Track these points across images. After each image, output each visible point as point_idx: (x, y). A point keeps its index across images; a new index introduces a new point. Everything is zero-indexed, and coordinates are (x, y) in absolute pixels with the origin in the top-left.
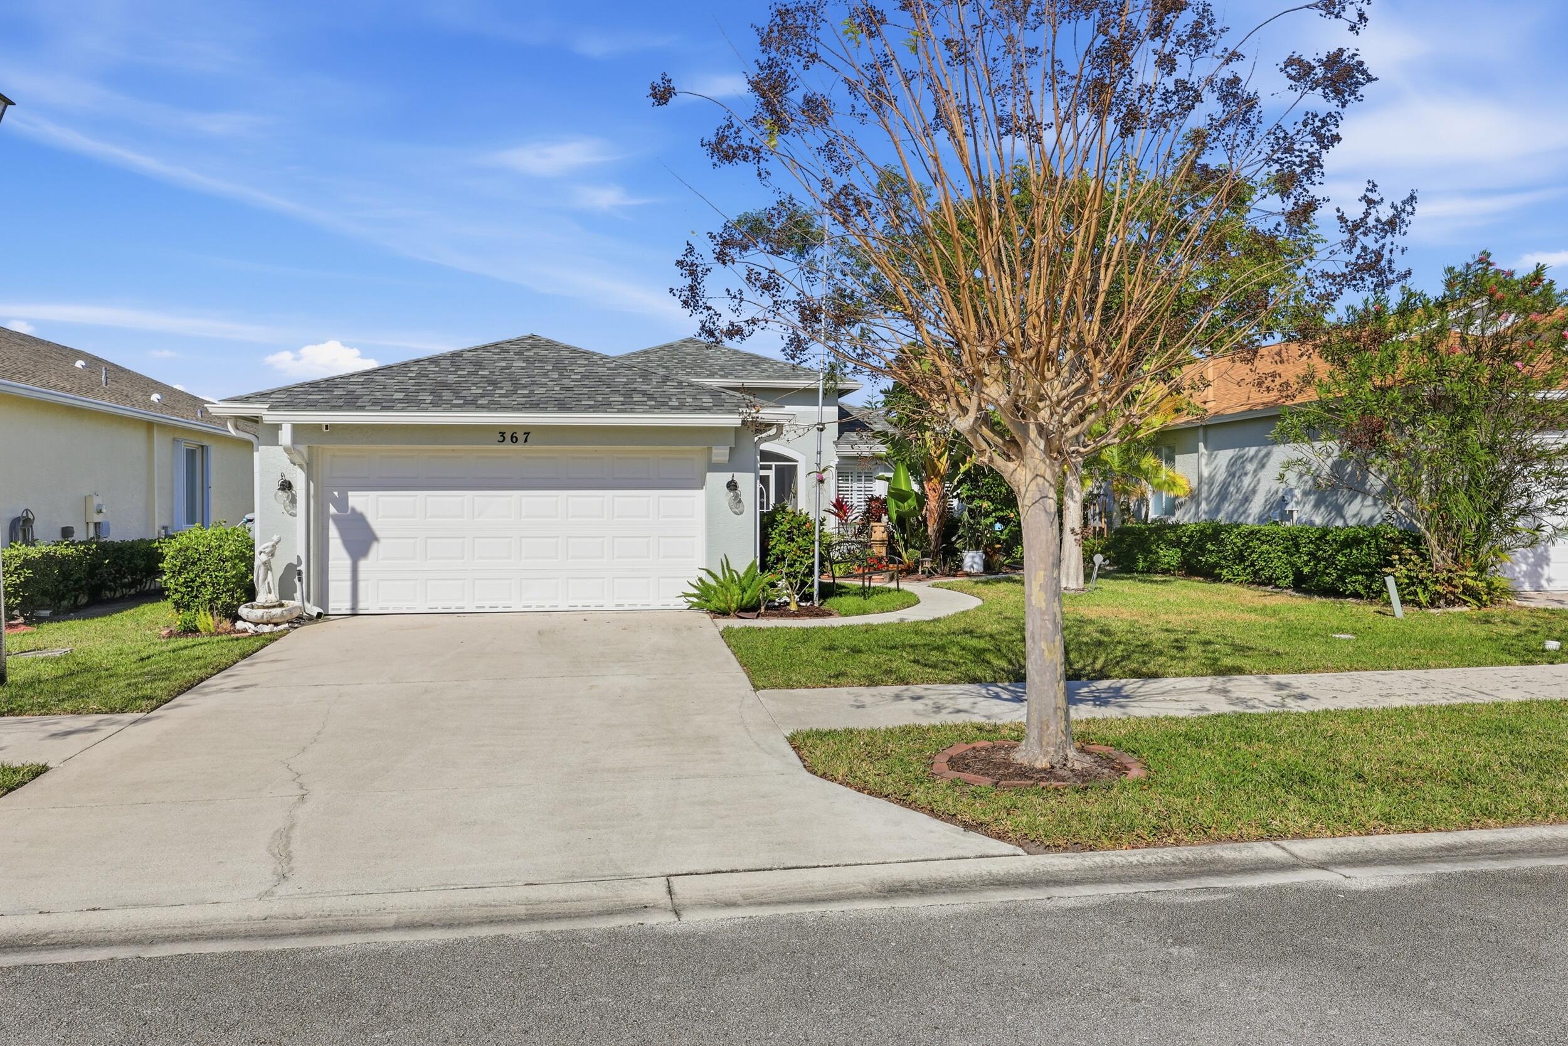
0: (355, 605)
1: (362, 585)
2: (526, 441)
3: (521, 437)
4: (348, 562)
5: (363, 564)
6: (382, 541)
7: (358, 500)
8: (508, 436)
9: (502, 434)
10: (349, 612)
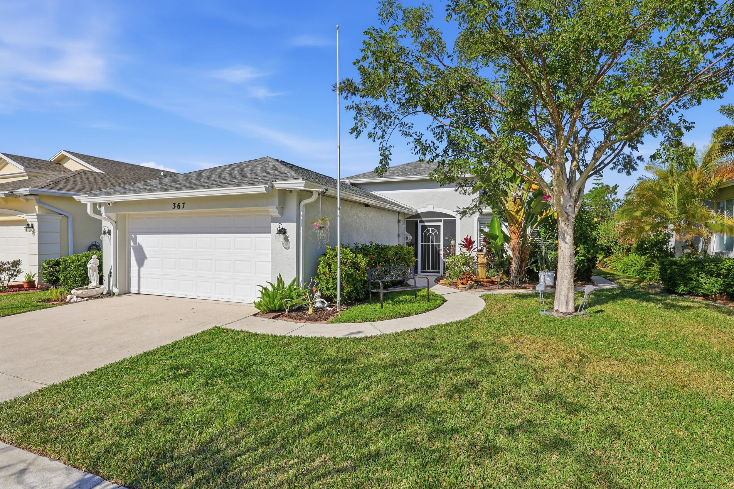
0: (139, 290)
1: (141, 279)
2: (183, 208)
3: (181, 205)
4: (137, 268)
5: (142, 269)
6: (148, 259)
7: (141, 239)
8: (176, 205)
9: (174, 204)
10: (137, 292)
